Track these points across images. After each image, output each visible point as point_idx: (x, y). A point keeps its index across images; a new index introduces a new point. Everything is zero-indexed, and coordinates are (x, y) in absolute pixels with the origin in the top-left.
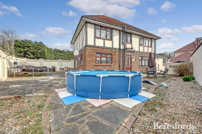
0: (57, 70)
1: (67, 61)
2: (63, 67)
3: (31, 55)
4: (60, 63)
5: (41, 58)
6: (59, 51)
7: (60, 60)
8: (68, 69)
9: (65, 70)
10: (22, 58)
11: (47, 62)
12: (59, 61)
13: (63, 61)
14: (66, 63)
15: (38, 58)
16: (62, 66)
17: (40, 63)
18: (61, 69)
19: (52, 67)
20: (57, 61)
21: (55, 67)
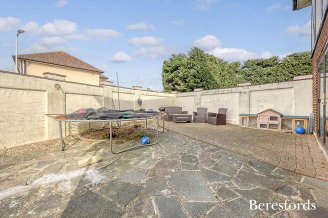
0: (234, 119)
1: (275, 85)
2: (254, 111)
3: (182, 84)
4: (245, 97)
5: (197, 87)
6: (258, 65)
7: (246, 87)
8: (272, 118)
9: (261, 121)
10: (170, 93)
11: (209, 97)
12: (240, 89)
13: (257, 87)
14: (267, 93)
15: (192, 89)
16: (249, 106)
17: (195, 99)
18: (243, 117)
19: (220, 109)
20: (234, 89)
21: (226, 110)
